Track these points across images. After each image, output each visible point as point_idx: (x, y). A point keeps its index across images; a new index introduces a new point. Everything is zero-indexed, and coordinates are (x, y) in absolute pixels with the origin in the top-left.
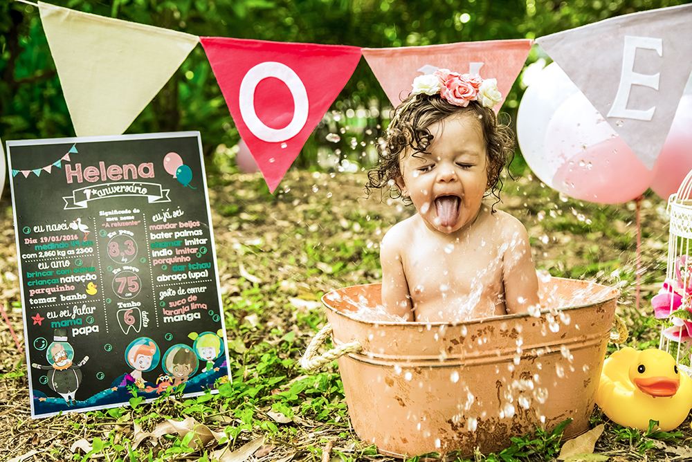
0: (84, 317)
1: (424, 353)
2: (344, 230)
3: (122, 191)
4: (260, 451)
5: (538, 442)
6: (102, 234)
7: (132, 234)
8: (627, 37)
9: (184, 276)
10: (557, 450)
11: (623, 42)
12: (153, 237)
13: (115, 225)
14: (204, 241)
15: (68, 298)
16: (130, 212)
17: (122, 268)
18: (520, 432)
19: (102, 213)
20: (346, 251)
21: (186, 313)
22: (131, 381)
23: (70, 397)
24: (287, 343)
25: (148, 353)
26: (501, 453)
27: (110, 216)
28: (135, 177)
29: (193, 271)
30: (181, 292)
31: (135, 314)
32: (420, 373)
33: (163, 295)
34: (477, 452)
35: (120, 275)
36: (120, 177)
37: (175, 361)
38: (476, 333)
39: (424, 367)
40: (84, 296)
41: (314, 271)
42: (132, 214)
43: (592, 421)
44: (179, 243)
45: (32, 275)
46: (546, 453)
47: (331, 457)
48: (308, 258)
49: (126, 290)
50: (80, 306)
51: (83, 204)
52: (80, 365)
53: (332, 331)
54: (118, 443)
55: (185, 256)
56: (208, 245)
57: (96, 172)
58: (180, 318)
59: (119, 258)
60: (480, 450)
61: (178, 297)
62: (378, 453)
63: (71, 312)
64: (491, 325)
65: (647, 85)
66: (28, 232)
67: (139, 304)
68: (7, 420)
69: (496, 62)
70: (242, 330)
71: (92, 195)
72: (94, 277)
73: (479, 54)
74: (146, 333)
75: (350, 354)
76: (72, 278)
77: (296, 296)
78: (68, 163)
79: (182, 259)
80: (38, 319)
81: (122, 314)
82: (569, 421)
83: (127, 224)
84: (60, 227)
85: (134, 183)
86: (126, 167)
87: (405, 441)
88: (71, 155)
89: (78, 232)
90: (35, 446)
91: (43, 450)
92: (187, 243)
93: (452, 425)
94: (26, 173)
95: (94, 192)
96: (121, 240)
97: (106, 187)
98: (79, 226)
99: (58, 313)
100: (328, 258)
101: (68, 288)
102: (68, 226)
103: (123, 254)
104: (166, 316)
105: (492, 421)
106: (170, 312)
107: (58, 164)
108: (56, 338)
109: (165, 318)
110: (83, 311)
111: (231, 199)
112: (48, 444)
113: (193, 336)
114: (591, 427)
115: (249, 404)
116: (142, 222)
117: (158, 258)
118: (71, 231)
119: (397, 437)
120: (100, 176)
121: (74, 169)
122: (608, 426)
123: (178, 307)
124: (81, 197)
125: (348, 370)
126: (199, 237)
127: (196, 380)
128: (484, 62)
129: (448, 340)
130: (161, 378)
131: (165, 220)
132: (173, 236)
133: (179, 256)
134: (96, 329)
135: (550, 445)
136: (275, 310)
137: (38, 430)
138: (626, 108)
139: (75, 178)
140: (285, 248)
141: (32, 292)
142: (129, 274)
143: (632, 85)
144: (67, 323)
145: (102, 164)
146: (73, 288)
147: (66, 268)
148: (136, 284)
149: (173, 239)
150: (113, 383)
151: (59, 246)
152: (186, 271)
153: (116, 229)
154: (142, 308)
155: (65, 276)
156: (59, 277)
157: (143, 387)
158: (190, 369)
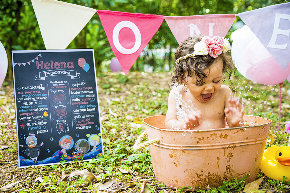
0: (42, 126)
1: (186, 144)
2: (154, 96)
3: (60, 73)
4: (115, 184)
5: (234, 183)
6: (51, 91)
7: (63, 92)
8: (276, 14)
9: (85, 110)
10: (243, 188)
11: (275, 16)
12: (72, 93)
13: (57, 87)
14: (94, 95)
15: (36, 118)
16: (63, 82)
17: (59, 106)
18: (227, 179)
19: (51, 82)
20: (154, 104)
21: (85, 126)
22: (61, 154)
23: (35, 160)
24: (128, 140)
25: (69, 142)
26: (218, 188)
27: (54, 84)
28: (65, 67)
29: (89, 108)
30: (84, 117)
31: (64, 125)
32: (184, 152)
33: (76, 118)
34: (208, 187)
35: (58, 109)
36: (59, 67)
37: (80, 146)
38: (209, 136)
39: (186, 150)
40: (42, 117)
41: (141, 112)
42: (64, 83)
43: (258, 176)
44: (83, 96)
45: (21, 107)
46: (238, 188)
47: (145, 188)
48: (138, 107)
49: (60, 115)
50: (40, 121)
51: (43, 78)
52: (40, 146)
53: (147, 134)
54: (55, 179)
55: (86, 101)
56: (96, 97)
57: (49, 65)
58: (83, 128)
59: (58, 102)
60: (209, 186)
61: (82, 119)
62: (165, 186)
63: (37, 123)
64: (216, 132)
65: (284, 34)
66: (20, 89)
67: (65, 121)
68: (9, 168)
69: (220, 23)
70: (109, 135)
71: (47, 74)
72: (47, 109)
73: (214, 20)
74: (68, 133)
75: (154, 144)
76: (38, 109)
77: (132, 122)
78: (37, 61)
79: (84, 103)
80: (23, 126)
81: (58, 125)
82: (248, 176)
83: (61, 87)
84: (33, 87)
85: (65, 70)
86: (62, 63)
87: (177, 181)
88: (39, 57)
90: (20, 179)
91: (23, 181)
92: (87, 96)
93: (198, 175)
94: (20, 64)
95: (48, 73)
96: (59, 94)
97: (53, 71)
98: (41, 87)
99: (31, 124)
100: (147, 107)
101: (36, 113)
102: (36, 87)
103: (59, 100)
104: (77, 126)
105: (215, 174)
106: (79, 125)
107: (33, 61)
108: (30, 134)
109: (76, 128)
110: (42, 123)
111: (107, 82)
112: (25, 179)
113: (88, 135)
114: (258, 178)
115: (111, 165)
116: (68, 87)
117: (74, 102)
118: (38, 90)
119: (174, 179)
120: (51, 67)
121: (40, 63)
122: (265, 179)
123: (82, 123)
124: (43, 75)
125: (153, 151)
126: (92, 94)
127: (89, 154)
128: (215, 23)
129: (197, 138)
130: (74, 153)
131: (77, 86)
132: (81, 93)
133: (83, 101)
134: (47, 131)
135: (240, 186)
136: (123, 127)
137: (21, 173)
138: (275, 44)
139: (40, 67)
140: (129, 102)
141: (21, 115)
142: (62, 108)
143: (278, 34)
144: (35, 128)
145: (52, 61)
146: (38, 113)
147: (35, 105)
148: (65, 113)
149: (81, 94)
150: (54, 154)
151: (32, 96)
152: (86, 108)
153: (57, 89)
154: (67, 123)
155: (35, 108)
156: (32, 109)
157: (66, 156)
158: (86, 150)
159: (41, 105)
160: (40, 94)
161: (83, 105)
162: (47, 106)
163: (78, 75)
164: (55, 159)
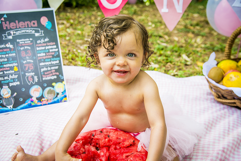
0: (14, 79)
3: (25, 32)
6: (18, 48)
7: (30, 48)
9: (50, 63)
12: (38, 49)
13: (23, 45)
14: (57, 50)
15: (7, 72)
16: (28, 40)
17: (27, 61)
19: (18, 40)
21: (51, 76)
25: (38, 91)
27: (21, 42)
28: (30, 26)
29: (53, 61)
30: (49, 69)
31: (32, 77)
33: (42, 70)
35: (26, 63)
36: (24, 27)
37: (48, 93)
40: (13, 72)
42: (29, 40)
44: (47, 51)
49: (29, 69)
50: (12, 75)
51: (11, 37)
52: (14, 96)
55: (50, 55)
56: (58, 51)
57: (15, 25)
58: (49, 78)
59: (25, 57)
61: (48, 71)
63: (9, 77)
67: (34, 73)
71: (14, 34)
72: (16, 64)
74: (37, 84)
76: (8, 65)
78: (3, 21)
79: (49, 57)
81: (27, 77)
83: (28, 44)
84: (2, 46)
85: (30, 29)
86: (26, 23)
88: (4, 18)
89: (9, 48)
92: (51, 51)
95: (15, 32)
96: (26, 50)
97: (19, 30)
98: (9, 45)
99: (4, 78)
101: (7, 69)
102: (5, 45)
103: (27, 56)
106: (45, 76)
108: (4, 87)
109: (44, 78)
110: (13, 77)
113: (54, 84)
116: (33, 43)
117: (40, 57)
118: (6, 48)
120: (16, 26)
121: (6, 23)
123: (48, 74)
124: (9, 34)
126: (55, 48)
127: (56, 100)
130: (43, 99)
131: (42, 43)
133: (48, 56)
134: (18, 83)
139: (7, 27)
142: (29, 63)
144: (7, 82)
145: (17, 21)
146: (9, 69)
147: (6, 61)
148: (32, 67)
149: (45, 49)
150: (26, 102)
151: (2, 53)
152: (51, 61)
153: (24, 46)
154: (35, 75)
155: (5, 64)
156: (3, 65)
157: (37, 102)
158: (53, 96)
159: (11, 61)
160: (9, 52)
161: (48, 58)
162: (16, 61)
163: (41, 32)
164: (28, 106)
